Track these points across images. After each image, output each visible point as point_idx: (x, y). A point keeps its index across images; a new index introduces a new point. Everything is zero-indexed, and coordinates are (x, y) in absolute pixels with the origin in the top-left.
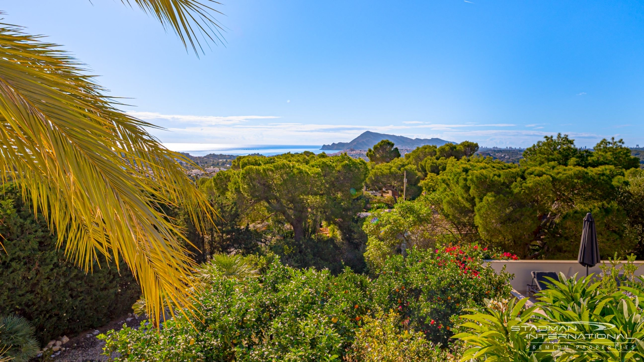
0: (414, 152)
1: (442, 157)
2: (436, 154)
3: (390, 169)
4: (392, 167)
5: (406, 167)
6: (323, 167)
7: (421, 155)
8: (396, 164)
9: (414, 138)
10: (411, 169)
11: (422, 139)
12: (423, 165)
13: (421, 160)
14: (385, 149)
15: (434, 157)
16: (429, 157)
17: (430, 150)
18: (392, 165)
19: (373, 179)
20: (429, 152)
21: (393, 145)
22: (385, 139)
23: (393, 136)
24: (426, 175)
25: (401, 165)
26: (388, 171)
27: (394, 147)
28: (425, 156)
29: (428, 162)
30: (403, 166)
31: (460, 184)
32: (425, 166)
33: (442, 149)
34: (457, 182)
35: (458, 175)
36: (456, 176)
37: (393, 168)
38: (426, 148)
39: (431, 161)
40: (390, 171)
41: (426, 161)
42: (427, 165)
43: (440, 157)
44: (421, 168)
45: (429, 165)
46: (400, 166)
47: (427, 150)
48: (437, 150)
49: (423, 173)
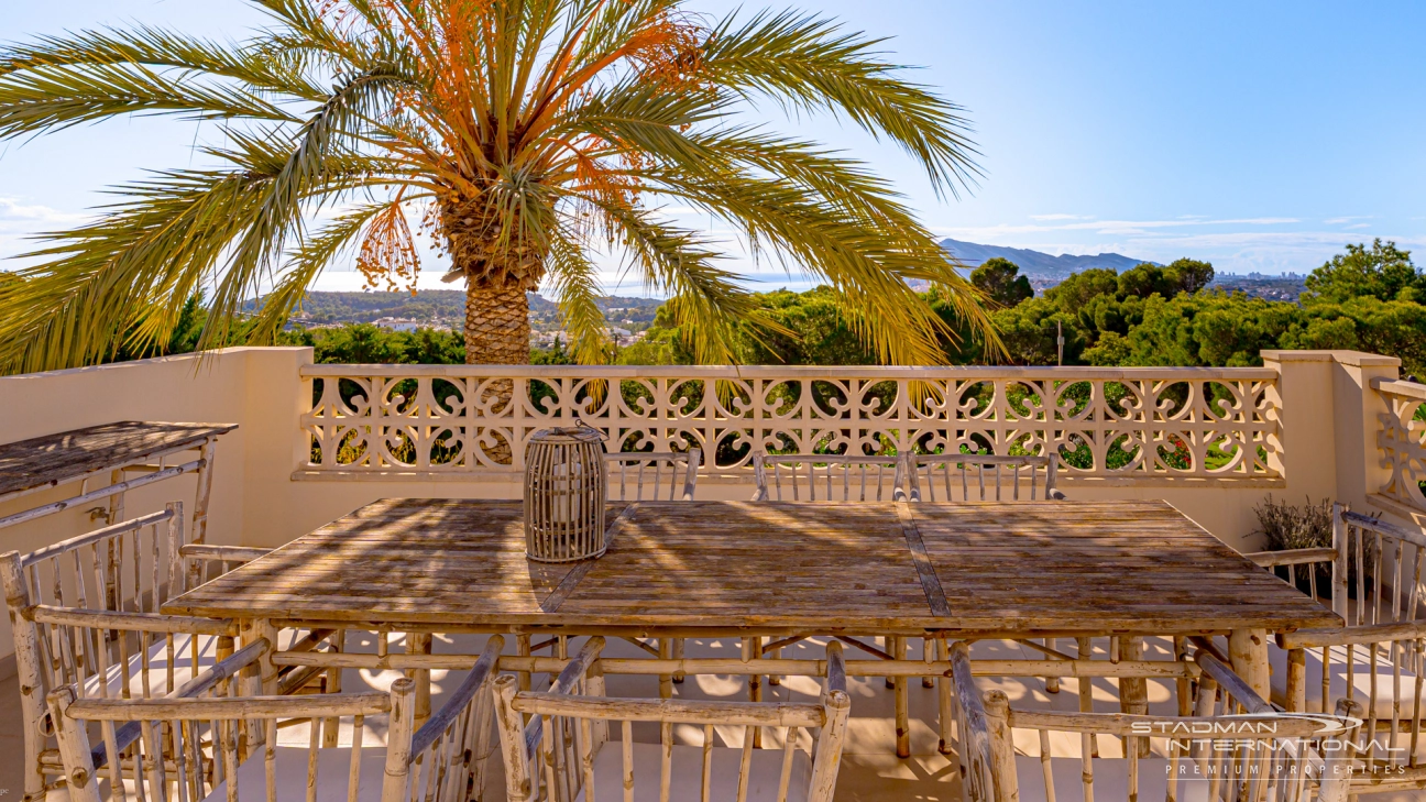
0: (1066, 284)
1: (1131, 294)
2: (1116, 289)
3: (1016, 322)
4: (1020, 318)
5: (1051, 318)
7: (1083, 292)
8: (1029, 311)
9: (1058, 254)
10: (1062, 321)
11: (1077, 255)
12: (1088, 313)
13: (1083, 302)
14: (998, 279)
15: (1113, 296)
16: (1101, 295)
17: (1103, 281)
18: (1021, 313)
20: (1099, 285)
21: (1014, 270)
22: (997, 257)
23: (1012, 249)
24: (1096, 337)
25: (1040, 312)
26: (1013, 326)
27: (1019, 274)
28: (1092, 293)
29: (1100, 307)
30: (1045, 314)
31: (1180, 340)
32: (1093, 317)
33: (1130, 277)
34: (1174, 337)
35: (1173, 323)
36: (1170, 324)
37: (1024, 320)
38: (1092, 276)
39: (1107, 305)
40: (1017, 327)
41: (1095, 305)
42: (1096, 314)
43: (1125, 296)
44: (1084, 320)
45: (1102, 314)
46: (1038, 316)
47: (1095, 280)
48: (1118, 279)
49: (1090, 332)
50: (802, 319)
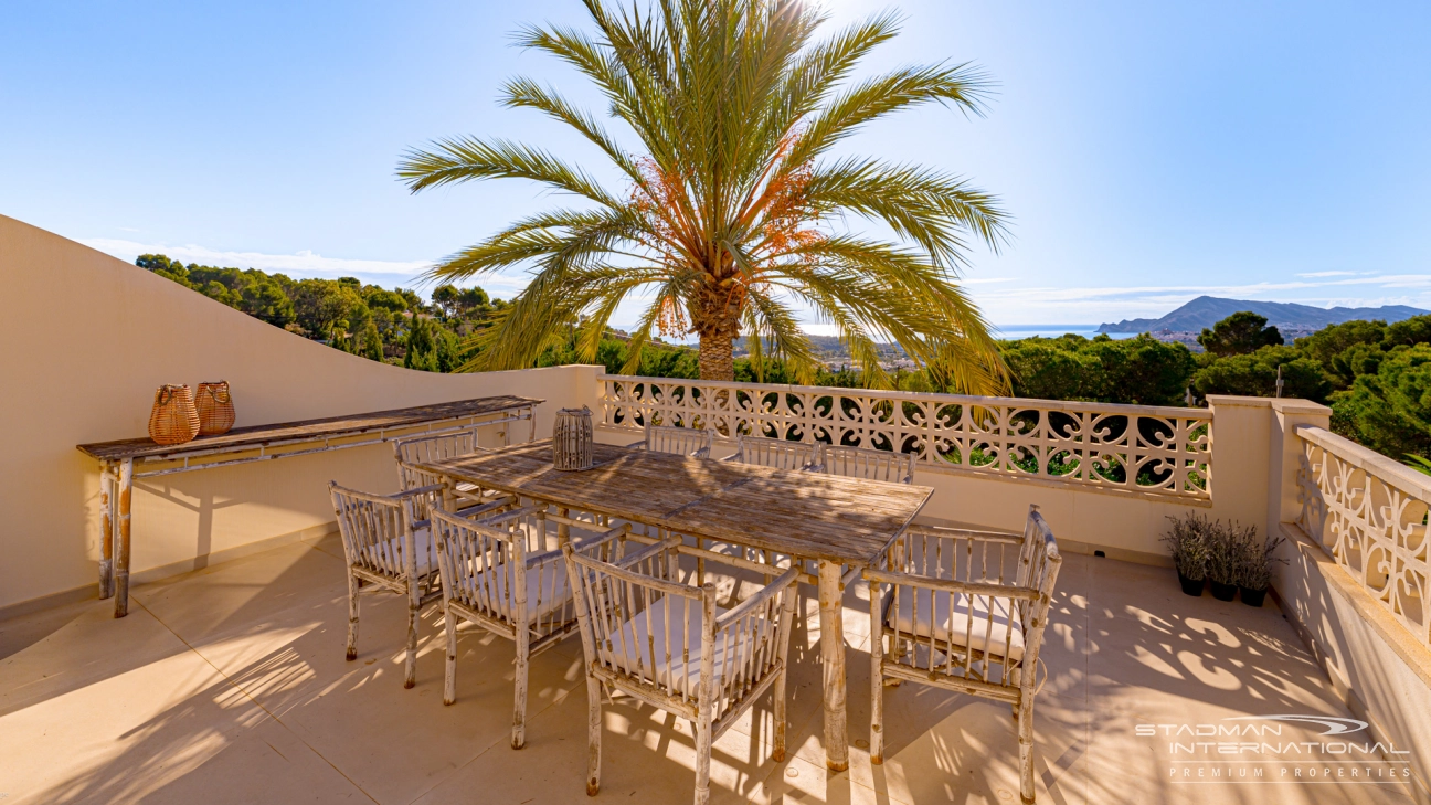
0: (1319, 334)
1: (1400, 343)
2: (1382, 339)
3: (1252, 365)
4: (1257, 362)
5: (1291, 363)
6: (1104, 354)
7: (1338, 340)
8: (1267, 357)
9: (1328, 307)
10: (1306, 366)
11: (1354, 308)
12: (1344, 360)
13: (1338, 350)
14: (1244, 329)
15: (1376, 345)
16: (1363, 344)
17: (1365, 331)
18: (1258, 358)
19: (1211, 382)
20: (1361, 335)
21: (1263, 321)
22: (1243, 311)
23: (1271, 304)
24: (1350, 380)
25: (1279, 358)
26: (1247, 369)
27: (1268, 325)
28: (1350, 340)
29: (1358, 354)
30: (1286, 360)
31: (1401, 387)
32: (1349, 363)
33: (1401, 327)
34: (1395, 384)
35: (1396, 372)
36: (1392, 371)
37: (1260, 364)
38: (1352, 327)
39: (1368, 353)
40: (1252, 370)
41: (1353, 353)
42: (1354, 360)
43: (1393, 345)
44: (1338, 366)
45: (1360, 362)
46: (1277, 361)
47: (1354, 331)
48: (1385, 330)
49: (1344, 377)
50: (1019, 359)
